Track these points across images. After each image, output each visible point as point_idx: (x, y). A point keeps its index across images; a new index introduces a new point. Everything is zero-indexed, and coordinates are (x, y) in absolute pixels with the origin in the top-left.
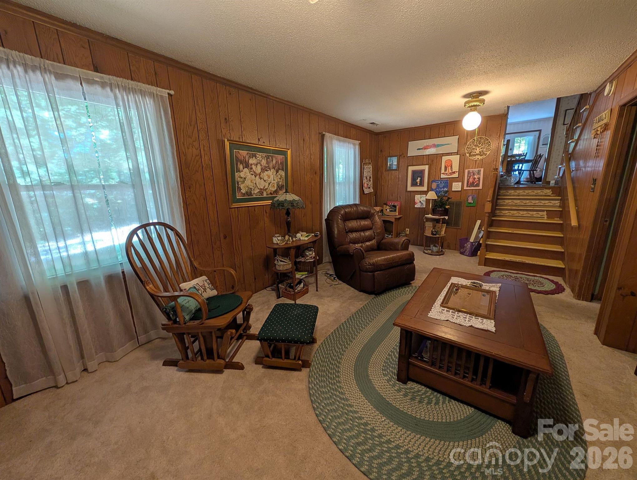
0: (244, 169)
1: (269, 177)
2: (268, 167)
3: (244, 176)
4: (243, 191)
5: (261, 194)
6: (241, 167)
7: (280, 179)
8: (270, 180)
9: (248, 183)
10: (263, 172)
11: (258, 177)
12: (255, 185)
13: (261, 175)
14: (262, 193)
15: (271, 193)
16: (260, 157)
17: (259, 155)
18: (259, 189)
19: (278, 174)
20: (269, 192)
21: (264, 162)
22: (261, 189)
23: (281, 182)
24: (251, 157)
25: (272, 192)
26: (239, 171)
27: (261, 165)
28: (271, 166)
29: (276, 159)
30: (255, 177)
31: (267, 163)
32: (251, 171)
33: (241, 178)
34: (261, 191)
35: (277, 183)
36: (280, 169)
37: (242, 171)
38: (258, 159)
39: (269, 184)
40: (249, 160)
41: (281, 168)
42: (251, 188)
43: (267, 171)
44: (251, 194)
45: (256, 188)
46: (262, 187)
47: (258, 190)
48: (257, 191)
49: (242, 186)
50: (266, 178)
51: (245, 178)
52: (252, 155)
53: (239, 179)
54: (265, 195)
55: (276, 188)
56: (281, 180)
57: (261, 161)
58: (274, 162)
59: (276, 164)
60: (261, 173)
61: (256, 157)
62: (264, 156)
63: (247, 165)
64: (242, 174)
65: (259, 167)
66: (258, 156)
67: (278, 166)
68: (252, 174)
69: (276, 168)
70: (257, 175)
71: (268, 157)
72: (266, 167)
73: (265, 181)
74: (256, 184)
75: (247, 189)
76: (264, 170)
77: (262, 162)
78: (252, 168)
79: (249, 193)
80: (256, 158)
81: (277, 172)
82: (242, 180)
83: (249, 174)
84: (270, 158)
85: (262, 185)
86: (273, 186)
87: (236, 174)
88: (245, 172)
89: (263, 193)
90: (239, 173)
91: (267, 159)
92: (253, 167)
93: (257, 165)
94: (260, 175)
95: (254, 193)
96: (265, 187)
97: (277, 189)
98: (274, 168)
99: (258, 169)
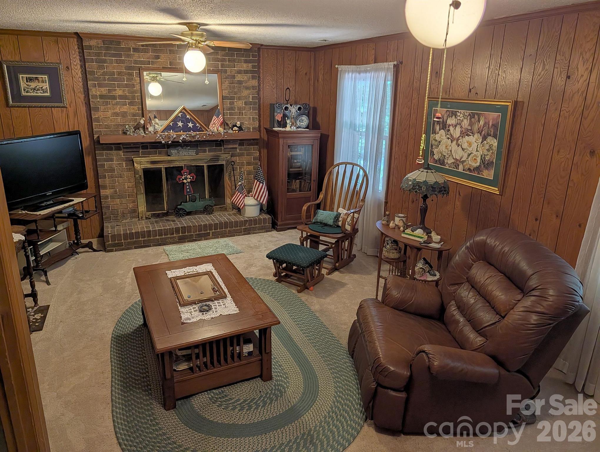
0: (440, 130)
1: (470, 144)
2: (471, 130)
3: (439, 138)
4: (436, 157)
5: (456, 166)
6: (438, 128)
7: (488, 150)
8: (470, 149)
9: (442, 148)
10: (462, 137)
11: (455, 142)
12: (449, 152)
13: (459, 141)
14: (457, 166)
15: (469, 169)
16: (462, 115)
17: (461, 113)
18: (454, 159)
19: (485, 142)
20: (467, 167)
21: (466, 123)
22: (456, 159)
23: (488, 156)
24: (450, 115)
25: (472, 169)
26: (434, 132)
27: (461, 127)
28: (476, 128)
29: (485, 118)
30: (452, 142)
31: (471, 124)
32: (448, 134)
33: (436, 140)
34: (457, 163)
35: (481, 156)
36: (490, 136)
37: (438, 133)
38: (459, 118)
39: (469, 155)
40: (447, 119)
41: (492, 133)
42: (445, 156)
43: (468, 135)
44: (443, 163)
45: (451, 158)
46: (458, 158)
47: (453, 161)
48: (450, 161)
49: (435, 151)
50: (465, 146)
51: (440, 142)
52: (452, 113)
53: (433, 142)
54: (461, 169)
55: (478, 164)
56: (490, 153)
57: (462, 121)
58: (482, 123)
59: (483, 127)
60: (460, 138)
61: (456, 115)
62: (468, 114)
63: (444, 126)
64: (437, 137)
65: (458, 129)
66: (459, 114)
67: (486, 130)
68: (448, 138)
69: (483, 132)
70: (455, 140)
71: (472, 116)
72: (467, 130)
73: (463, 149)
74: (451, 151)
75: (440, 155)
76: (465, 133)
77: (463, 123)
78: (449, 130)
79: (441, 162)
80: (456, 118)
81: (484, 138)
82: (436, 143)
83: (444, 137)
84: (476, 116)
85: (458, 154)
86: (475, 159)
87: (432, 135)
88: (441, 135)
89: (458, 165)
90: (434, 134)
91: (470, 119)
92: (451, 128)
93: (456, 126)
94: (458, 140)
95: (447, 163)
96: (462, 158)
97: (480, 166)
98: (480, 132)
99: (455, 134)
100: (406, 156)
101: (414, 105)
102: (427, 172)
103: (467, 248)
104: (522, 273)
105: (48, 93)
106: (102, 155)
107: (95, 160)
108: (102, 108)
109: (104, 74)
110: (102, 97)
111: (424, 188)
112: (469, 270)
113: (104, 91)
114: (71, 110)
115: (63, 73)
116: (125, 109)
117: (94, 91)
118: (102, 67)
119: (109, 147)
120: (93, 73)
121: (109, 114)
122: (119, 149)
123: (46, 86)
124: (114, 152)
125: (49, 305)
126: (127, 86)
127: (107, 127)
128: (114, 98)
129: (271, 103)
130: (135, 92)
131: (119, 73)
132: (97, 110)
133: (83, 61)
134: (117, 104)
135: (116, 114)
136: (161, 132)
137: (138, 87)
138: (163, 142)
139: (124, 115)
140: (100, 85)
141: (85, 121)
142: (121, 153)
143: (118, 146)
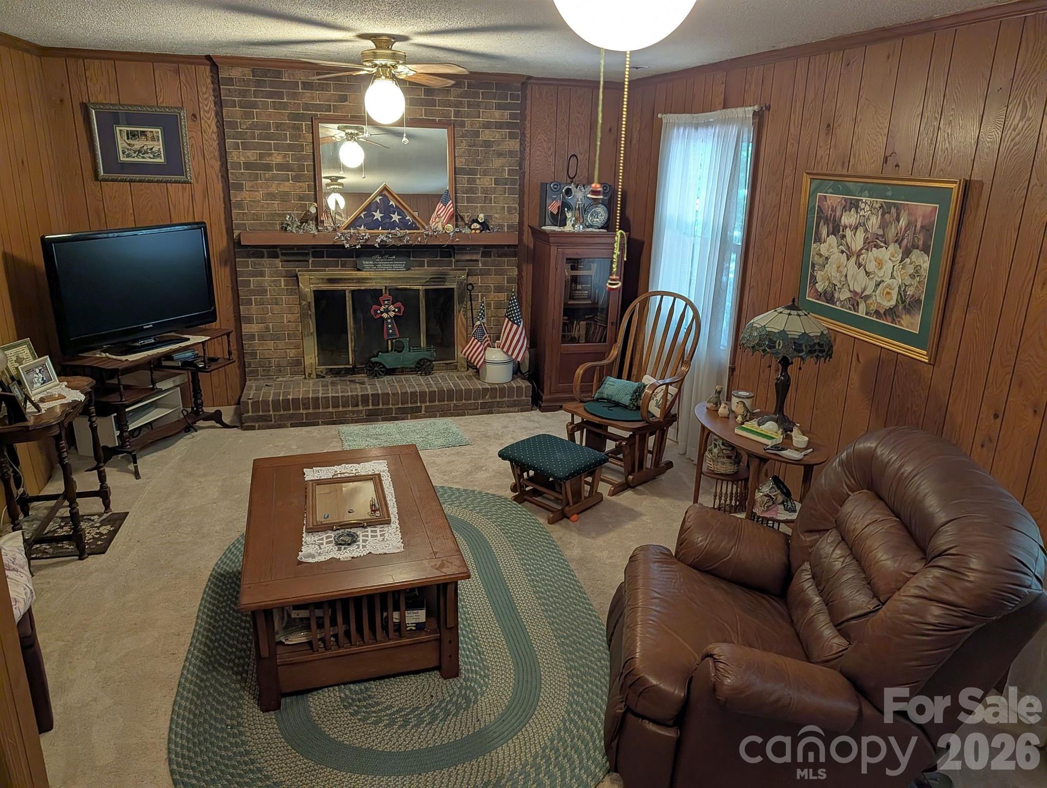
0: (828, 236)
1: (880, 264)
2: (883, 236)
3: (826, 252)
4: (820, 287)
5: (853, 305)
6: (824, 232)
7: (912, 276)
8: (881, 274)
9: (831, 269)
10: (867, 250)
11: (853, 259)
12: (843, 279)
13: (862, 257)
14: (856, 306)
15: (877, 312)
16: (867, 208)
17: (866, 203)
18: (850, 291)
19: (908, 260)
20: (873, 307)
21: (874, 222)
22: (855, 293)
23: (912, 289)
24: (847, 208)
25: (882, 311)
26: (818, 240)
27: (866, 231)
28: (891, 233)
29: (910, 214)
30: (848, 259)
31: (884, 225)
32: (841, 244)
33: (821, 256)
34: (856, 299)
35: (900, 287)
36: (917, 248)
37: (825, 241)
38: (862, 213)
39: (878, 285)
40: (842, 215)
41: (921, 243)
42: (835, 285)
43: (877, 246)
44: (831, 299)
45: (845, 289)
46: (859, 290)
47: (849, 295)
48: (844, 295)
49: (819, 275)
50: (871, 267)
51: (827, 259)
52: (851, 203)
53: (817, 258)
54: (862, 312)
55: (893, 303)
56: (915, 282)
57: (868, 219)
58: (903, 222)
59: (906, 231)
60: (864, 251)
61: (857, 207)
62: (879, 205)
63: (836, 229)
64: (823, 249)
65: (860, 235)
66: (862, 206)
67: (911, 237)
68: (842, 252)
69: (905, 241)
70: (853, 255)
71: (885, 210)
72: (877, 236)
73: (868, 274)
74: (846, 276)
75: (827, 284)
76: (871, 243)
77: (870, 223)
78: (844, 236)
79: (829, 297)
80: (857, 212)
81: (907, 253)
82: (821, 261)
83: (835, 250)
84: (893, 210)
85: (859, 282)
86: (888, 293)
87: (814, 246)
88: (830, 245)
89: (858, 304)
90: (818, 243)
91: (883, 215)
92: (848, 233)
93: (856, 228)
94: (858, 256)
95: (839, 299)
96: (864, 290)
97: (896, 306)
98: (899, 241)
99: (857, 241)
100: (770, 286)
101: (787, 187)
102: (790, 314)
103: (841, 463)
104: (926, 519)
105: (161, 158)
106: (247, 265)
107: (234, 274)
108: (247, 185)
109: (254, 126)
110: (248, 166)
111: (780, 345)
112: (841, 506)
113: (252, 155)
114: (198, 189)
115: (186, 124)
116: (286, 187)
117: (236, 156)
118: (249, 115)
119: (257, 251)
120: (234, 125)
121: (259, 195)
122: (274, 255)
123: (159, 146)
124: (266, 261)
125: (128, 513)
126: (290, 147)
127: (257, 217)
128: (268, 167)
129: (542, 182)
130: (304, 158)
131: (278, 126)
132: (240, 187)
133: (219, 103)
134: (274, 178)
135: (271, 196)
136: (345, 229)
137: (308, 150)
138: (347, 246)
139: (284, 197)
140: (246, 147)
141: (220, 207)
142: (278, 262)
143: (273, 251)
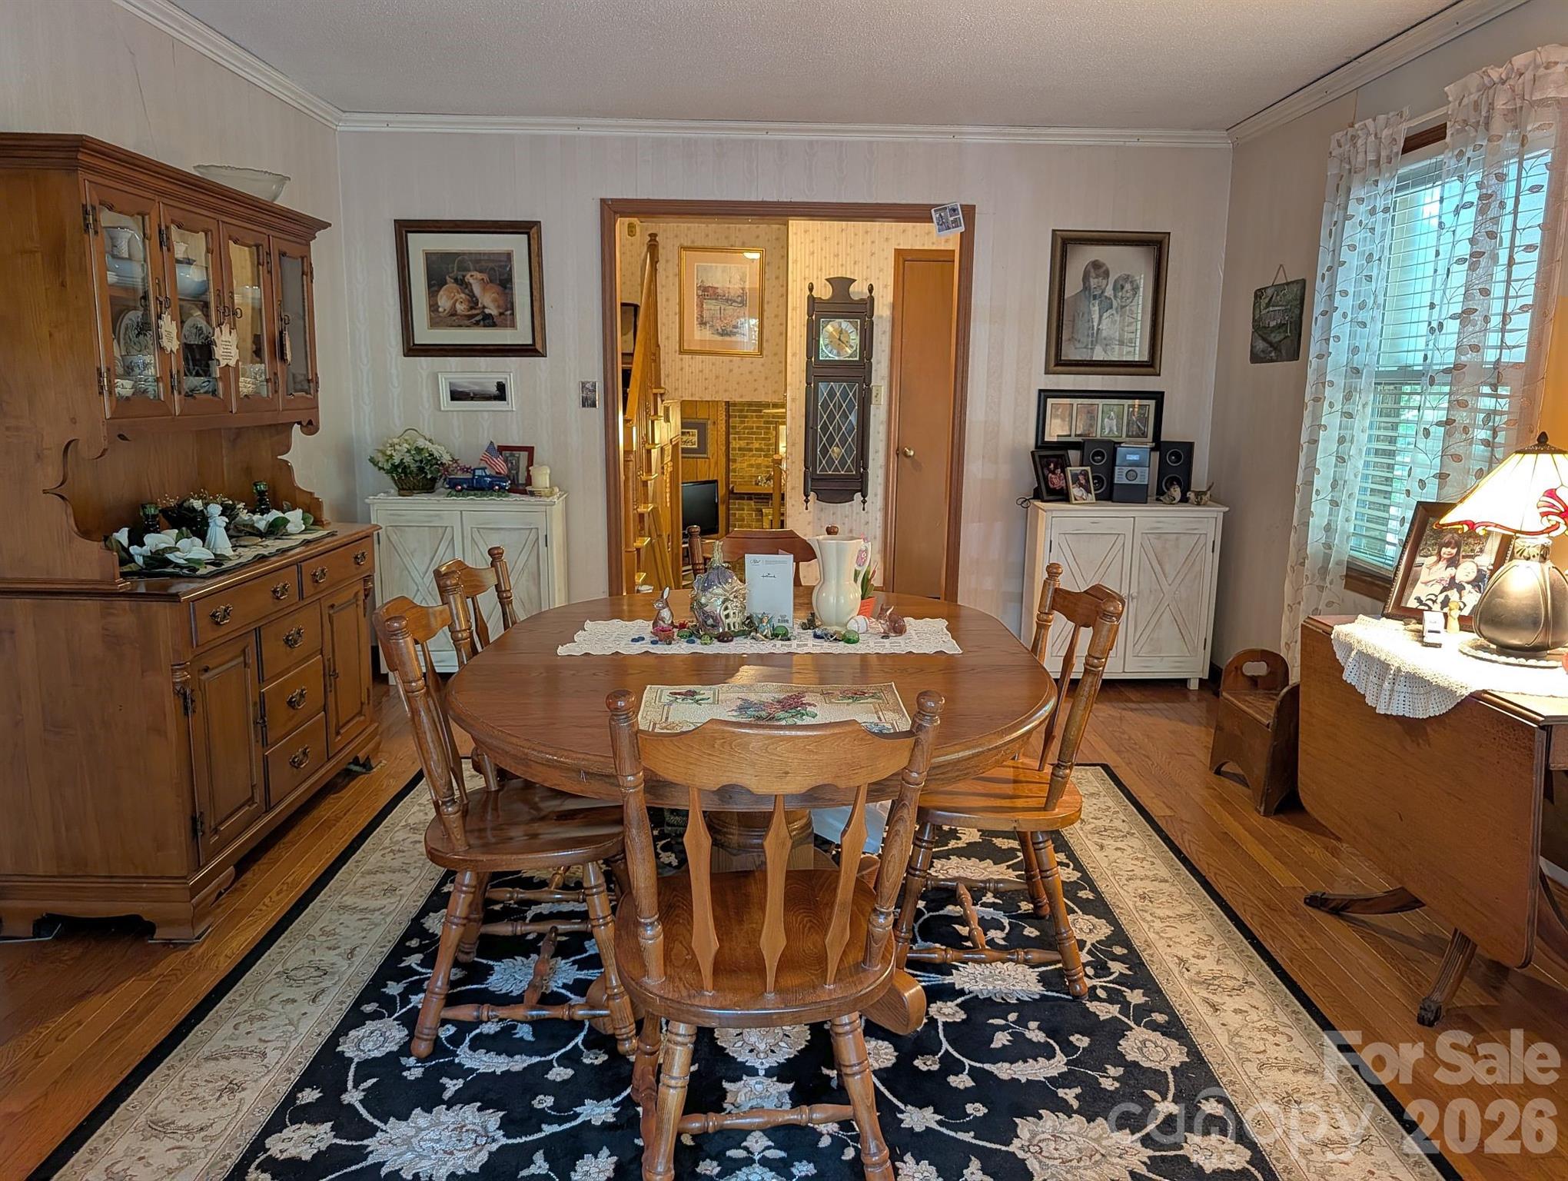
105: (696, 446)
106: (735, 504)
107: (728, 509)
108: (739, 459)
109: (745, 428)
110: (740, 449)
113: (743, 443)
114: (713, 461)
115: (710, 426)
116: (760, 460)
117: (734, 444)
118: (743, 422)
119: (741, 496)
120: (734, 427)
121: (745, 465)
122: (750, 499)
123: (695, 439)
124: (745, 502)
126: (763, 439)
127: (743, 477)
128: (751, 450)
130: (771, 445)
131: (758, 428)
132: (735, 461)
133: (728, 416)
134: (753, 456)
135: (751, 466)
137: (773, 441)
139: (758, 466)
140: (740, 439)
141: (724, 471)
142: (752, 503)
143: (750, 496)
